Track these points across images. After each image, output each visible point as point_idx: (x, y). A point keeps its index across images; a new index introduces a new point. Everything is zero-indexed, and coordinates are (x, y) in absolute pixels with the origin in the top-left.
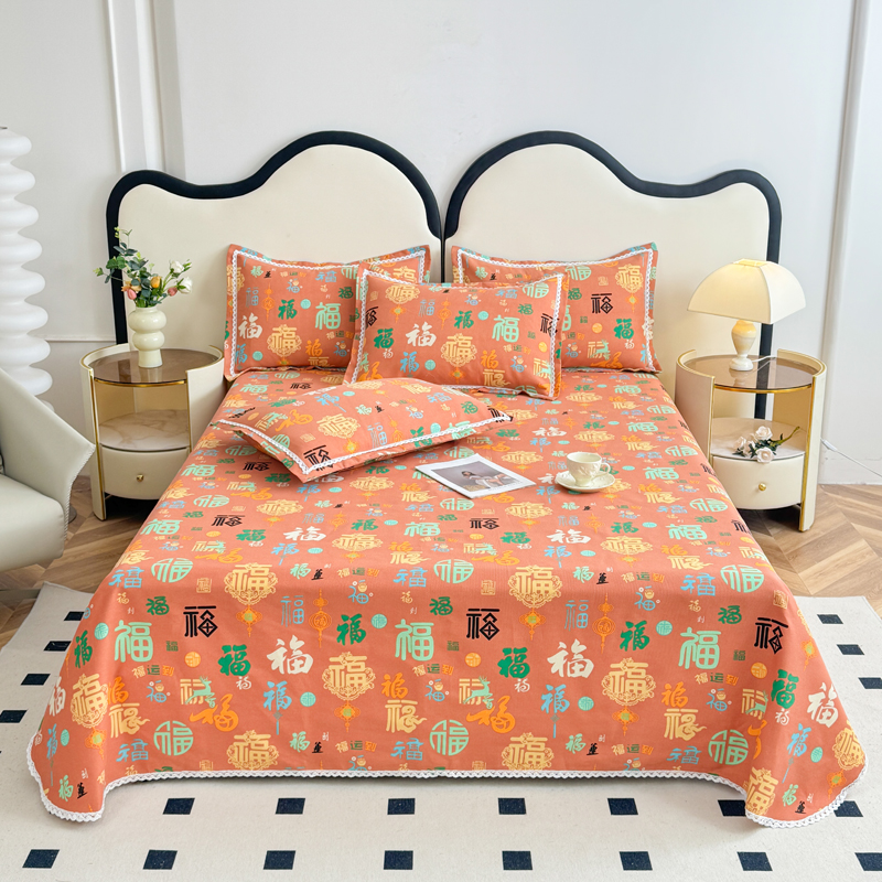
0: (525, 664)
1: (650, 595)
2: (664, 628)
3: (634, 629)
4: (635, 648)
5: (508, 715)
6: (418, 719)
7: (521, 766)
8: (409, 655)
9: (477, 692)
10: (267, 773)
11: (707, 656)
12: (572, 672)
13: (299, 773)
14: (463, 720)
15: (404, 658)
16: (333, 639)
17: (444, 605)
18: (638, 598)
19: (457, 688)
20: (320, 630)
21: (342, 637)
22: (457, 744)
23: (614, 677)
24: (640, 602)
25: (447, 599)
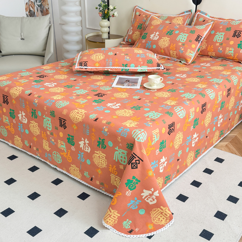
0: (74, 141)
1: (106, 130)
2: (110, 144)
3: (101, 141)
4: (102, 148)
5: (70, 156)
6: (49, 148)
7: (74, 175)
8: (46, 127)
9: (62, 146)
10: (21, 149)
11: (123, 160)
12: (86, 149)
13: (27, 153)
14: (60, 153)
15: (45, 127)
16: (31, 115)
17: (53, 114)
18: (102, 130)
19: (57, 142)
20: (28, 111)
21: (32, 116)
22: (60, 160)
23: (96, 156)
24: (103, 131)
25: (54, 112)
